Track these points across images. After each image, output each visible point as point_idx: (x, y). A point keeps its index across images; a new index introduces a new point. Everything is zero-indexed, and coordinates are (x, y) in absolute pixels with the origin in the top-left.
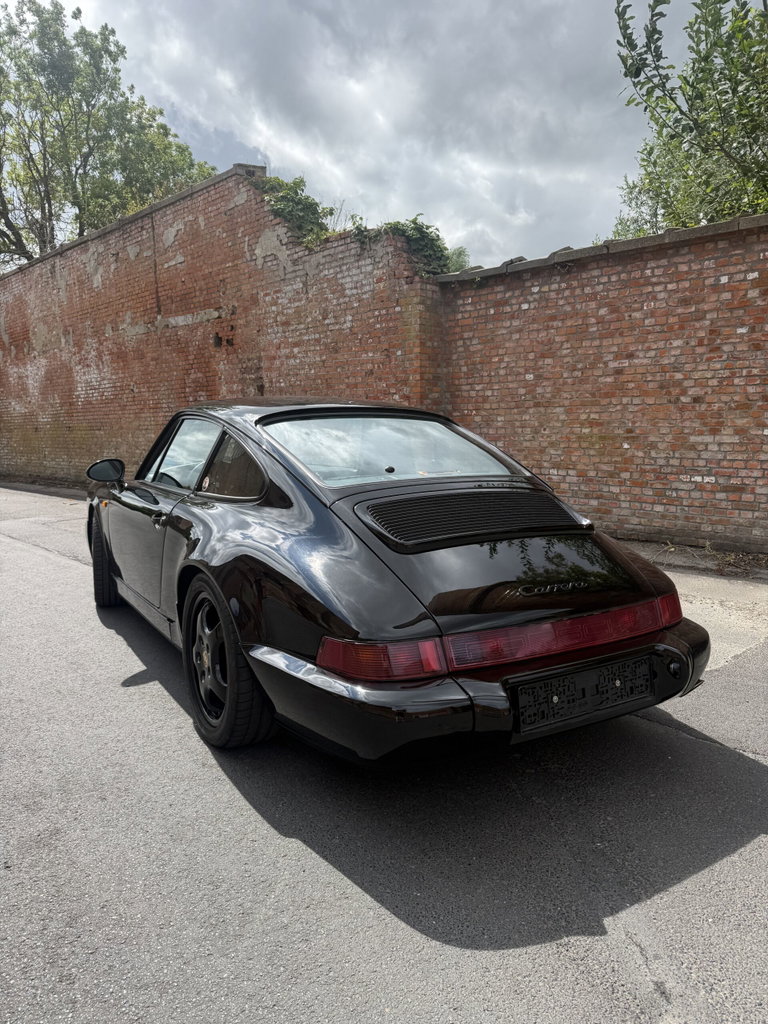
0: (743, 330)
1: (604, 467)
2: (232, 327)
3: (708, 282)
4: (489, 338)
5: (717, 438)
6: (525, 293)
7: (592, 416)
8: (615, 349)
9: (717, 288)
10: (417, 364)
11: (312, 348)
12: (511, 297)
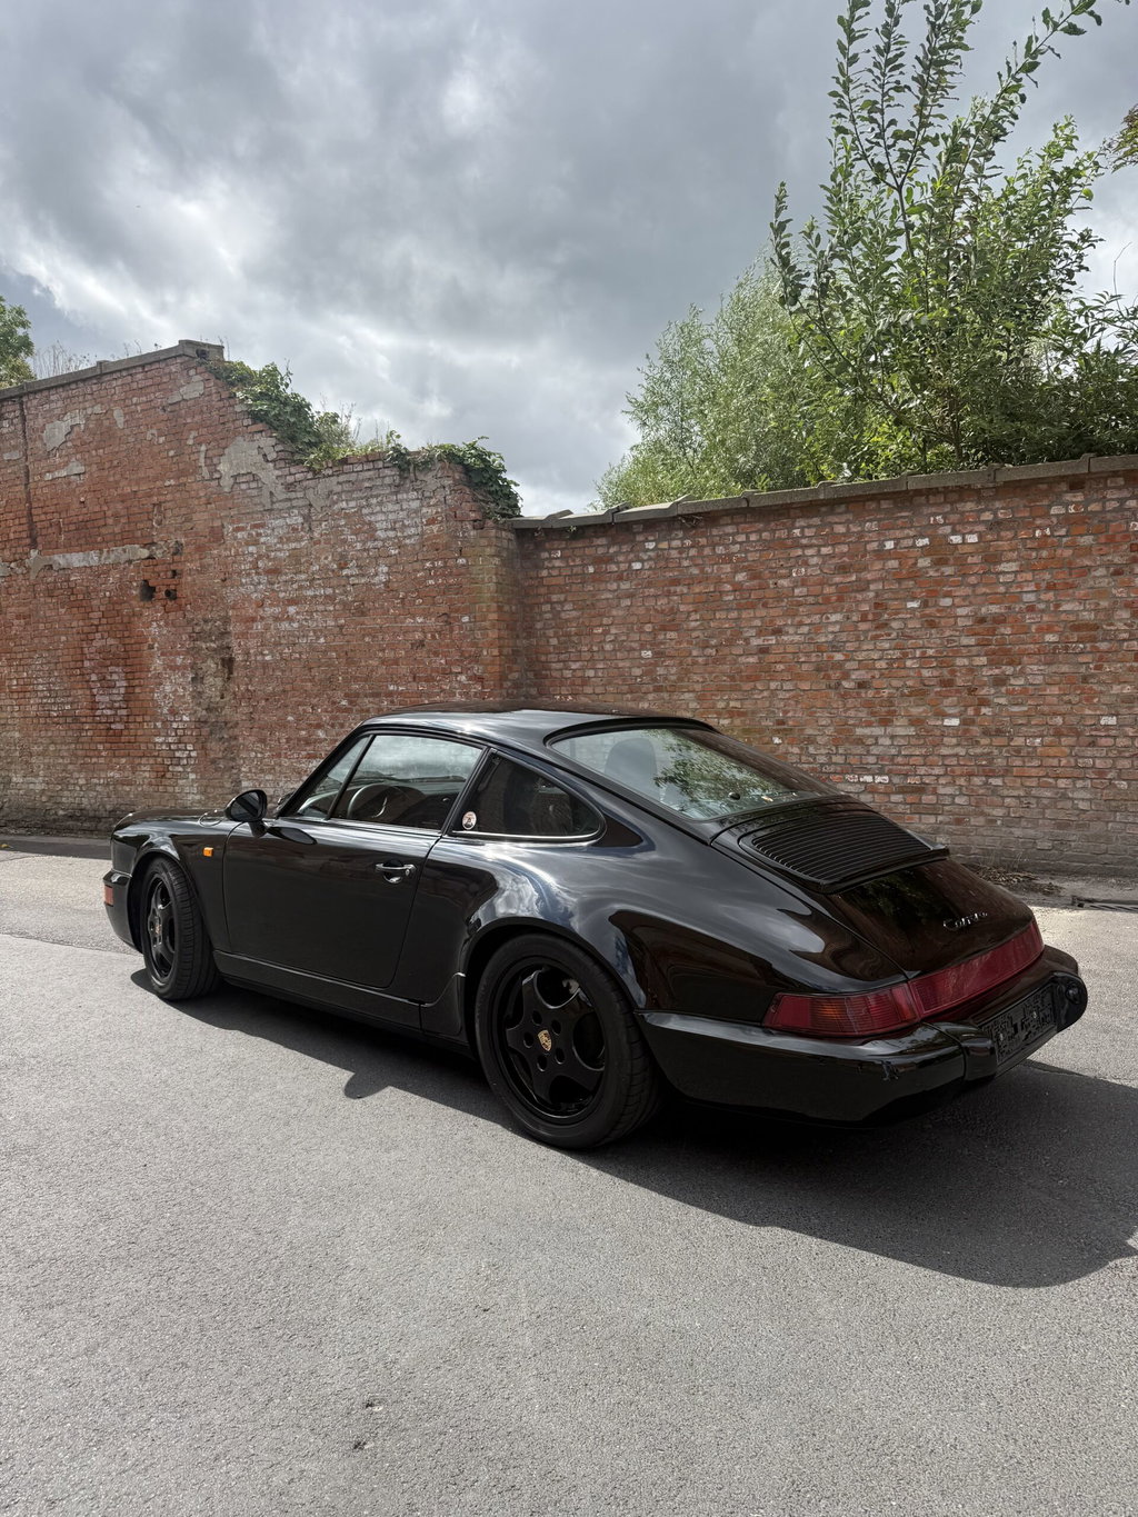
0: (911, 605)
2: (175, 573)
3: (870, 547)
4: (588, 602)
5: (889, 730)
6: (637, 549)
7: (732, 704)
8: (758, 623)
9: (881, 554)
10: (493, 634)
11: (321, 608)
12: (616, 553)
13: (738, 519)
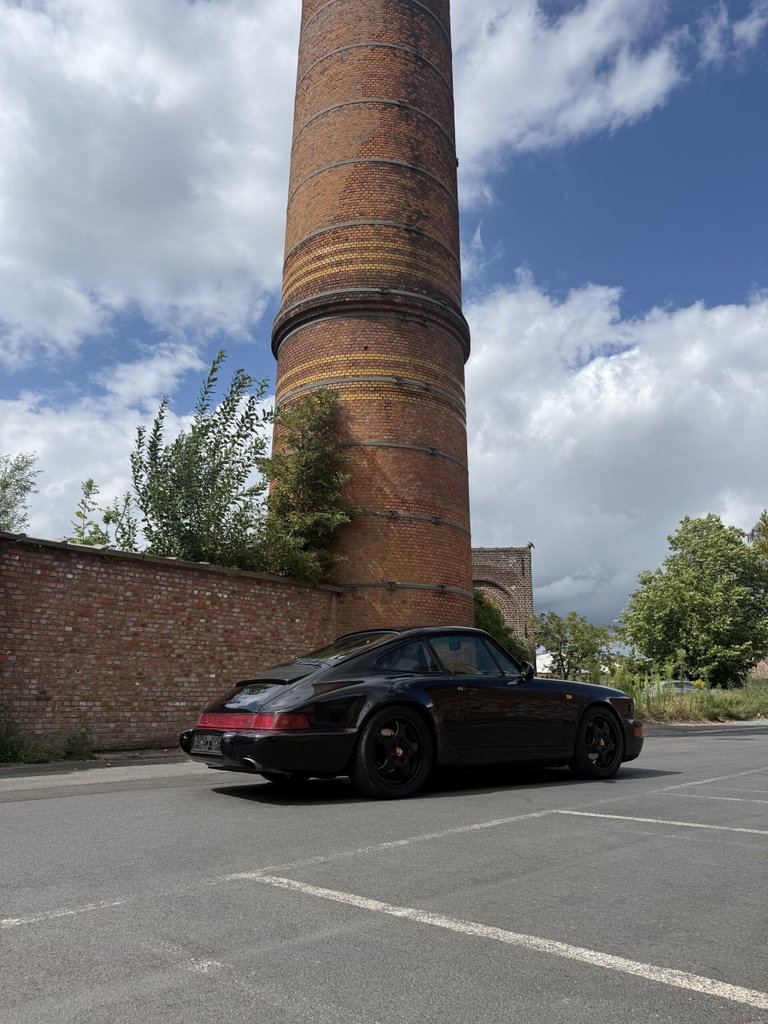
0: (202, 621)
1: (122, 699)
3: (188, 591)
4: (33, 592)
5: (188, 679)
6: (71, 567)
7: (116, 662)
8: (134, 619)
12: (58, 566)
13: (131, 564)
